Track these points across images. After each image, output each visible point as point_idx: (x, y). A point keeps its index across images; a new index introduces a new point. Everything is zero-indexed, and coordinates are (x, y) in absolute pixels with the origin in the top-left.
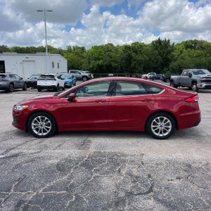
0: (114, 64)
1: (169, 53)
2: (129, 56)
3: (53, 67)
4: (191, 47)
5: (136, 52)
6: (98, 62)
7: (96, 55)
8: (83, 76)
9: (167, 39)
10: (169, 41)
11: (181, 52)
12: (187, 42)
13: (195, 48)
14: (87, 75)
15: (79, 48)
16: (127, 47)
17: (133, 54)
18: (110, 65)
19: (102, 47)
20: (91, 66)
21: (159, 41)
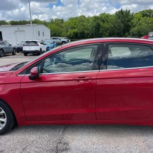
0: (86, 32)
1: (129, 21)
2: (98, 24)
3: (39, 35)
4: (147, 15)
5: (103, 21)
6: (74, 30)
7: (72, 25)
8: (63, 42)
9: (128, 10)
10: (129, 11)
11: (139, 20)
12: (143, 11)
13: (150, 16)
14: (66, 40)
15: (59, 20)
16: (96, 18)
17: (101, 23)
18: (83, 32)
19: (76, 18)
20: (69, 34)
21: (122, 12)
